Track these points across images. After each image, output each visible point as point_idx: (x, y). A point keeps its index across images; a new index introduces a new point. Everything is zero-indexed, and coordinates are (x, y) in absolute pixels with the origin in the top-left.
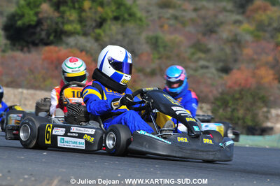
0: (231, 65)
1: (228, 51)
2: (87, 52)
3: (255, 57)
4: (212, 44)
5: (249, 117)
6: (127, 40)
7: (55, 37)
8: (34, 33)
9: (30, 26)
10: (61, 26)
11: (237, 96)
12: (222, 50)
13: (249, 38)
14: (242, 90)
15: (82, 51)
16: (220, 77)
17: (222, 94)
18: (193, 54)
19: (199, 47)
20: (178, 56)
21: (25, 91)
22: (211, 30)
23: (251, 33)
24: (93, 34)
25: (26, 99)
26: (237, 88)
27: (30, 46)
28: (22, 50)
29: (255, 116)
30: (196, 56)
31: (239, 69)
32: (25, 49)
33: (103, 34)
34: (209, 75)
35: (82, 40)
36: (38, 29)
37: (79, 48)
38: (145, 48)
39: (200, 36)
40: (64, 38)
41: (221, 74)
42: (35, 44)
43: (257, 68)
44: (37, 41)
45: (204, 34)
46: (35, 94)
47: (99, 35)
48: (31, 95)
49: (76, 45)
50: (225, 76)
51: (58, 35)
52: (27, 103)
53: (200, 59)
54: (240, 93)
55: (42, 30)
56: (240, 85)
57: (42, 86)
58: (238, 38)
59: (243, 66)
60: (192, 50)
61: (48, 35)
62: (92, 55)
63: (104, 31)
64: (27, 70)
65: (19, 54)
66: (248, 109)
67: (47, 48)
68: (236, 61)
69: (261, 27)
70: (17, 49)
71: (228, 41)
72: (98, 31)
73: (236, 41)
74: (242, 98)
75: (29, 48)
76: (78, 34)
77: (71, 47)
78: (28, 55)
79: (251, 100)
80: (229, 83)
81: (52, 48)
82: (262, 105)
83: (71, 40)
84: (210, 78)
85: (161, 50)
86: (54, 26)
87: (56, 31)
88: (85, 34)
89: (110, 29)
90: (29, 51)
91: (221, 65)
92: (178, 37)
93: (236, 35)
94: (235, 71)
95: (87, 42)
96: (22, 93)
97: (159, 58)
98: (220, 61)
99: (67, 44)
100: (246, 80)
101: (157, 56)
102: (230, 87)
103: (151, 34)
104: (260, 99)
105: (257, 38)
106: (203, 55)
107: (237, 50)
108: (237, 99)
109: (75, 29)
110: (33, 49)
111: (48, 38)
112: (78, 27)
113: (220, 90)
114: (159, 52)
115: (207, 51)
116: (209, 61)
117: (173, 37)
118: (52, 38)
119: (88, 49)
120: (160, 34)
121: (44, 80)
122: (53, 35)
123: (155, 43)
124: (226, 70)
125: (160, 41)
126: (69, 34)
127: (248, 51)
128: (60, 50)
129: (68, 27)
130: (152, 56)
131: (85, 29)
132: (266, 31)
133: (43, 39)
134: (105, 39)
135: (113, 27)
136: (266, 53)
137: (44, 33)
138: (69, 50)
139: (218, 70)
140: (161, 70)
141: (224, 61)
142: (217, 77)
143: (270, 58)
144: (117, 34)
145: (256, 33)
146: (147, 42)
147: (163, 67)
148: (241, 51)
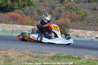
0: (59, 18)
1: (58, 14)
2: (20, 14)
3: (65, 15)
4: (53, 12)
5: (63, 31)
6: (31, 11)
7: (12, 10)
8: (6, 9)
9: (5, 7)
10: (13, 7)
11: (60, 26)
12: (56, 13)
13: (63, 10)
14: (62, 24)
15: (19, 14)
16: (56, 21)
19: (50, 13)
22: (53, 8)
24: (22, 9)
26: (60, 24)
28: (3, 13)
29: (65, 31)
31: (61, 19)
34: (53, 20)
35: (19, 11)
36: (7, 8)
37: (18, 13)
38: (36, 13)
39: (50, 10)
40: (14, 10)
41: (56, 20)
42: (6, 12)
43: (65, 18)
44: (7, 11)
45: (52, 9)
46: (6, 25)
47: (23, 9)
49: (17, 12)
50: (57, 20)
51: (12, 9)
52: (4, 27)
54: (61, 25)
55: (8, 8)
56: (61, 23)
57: (8, 23)
58: (61, 10)
59: (62, 18)
61: (10, 9)
62: (21, 15)
63: (25, 8)
64: (4, 19)
66: (63, 29)
67: (9, 13)
68: (60, 16)
69: (66, 7)
70: (1, 13)
72: (23, 8)
73: (60, 11)
74: (61, 26)
76: (18, 9)
77: (16, 12)
78: (4, 15)
79: (64, 27)
80: (58, 22)
81: (11, 13)
82: (67, 28)
83: (16, 11)
84: (53, 21)
85: (40, 13)
86: (11, 7)
87: (12, 8)
88: (20, 9)
89: (26, 8)
91: (56, 17)
92: (45, 10)
93: (60, 9)
94: (60, 19)
95: (20, 11)
96: (3, 25)
97: (40, 16)
98: (56, 16)
99: (15, 12)
100: (63, 21)
101: (39, 15)
102: (58, 23)
103: (38, 9)
104: (66, 26)
105: (65, 10)
107: (60, 13)
108: (60, 27)
109: (17, 8)
111: (10, 10)
112: (18, 7)
114: (40, 14)
116: (53, 16)
117: (43, 10)
118: (11, 10)
119: (20, 13)
120: (40, 9)
121: (9, 21)
122: (11, 9)
123: (39, 11)
124: (57, 19)
127: (63, 14)
128: (13, 13)
129: (15, 7)
130: (38, 15)
131: (19, 8)
132: (68, 9)
133: (8, 10)
134: (25, 10)
135: (27, 7)
136: (68, 14)
137: (9, 9)
138: (15, 13)
139: (55, 19)
140: (40, 19)
141: (57, 16)
142: (55, 21)
143: (69, 16)
144: (28, 9)
145: (65, 9)
146: (37, 11)
147: (41, 18)
148: (61, 14)
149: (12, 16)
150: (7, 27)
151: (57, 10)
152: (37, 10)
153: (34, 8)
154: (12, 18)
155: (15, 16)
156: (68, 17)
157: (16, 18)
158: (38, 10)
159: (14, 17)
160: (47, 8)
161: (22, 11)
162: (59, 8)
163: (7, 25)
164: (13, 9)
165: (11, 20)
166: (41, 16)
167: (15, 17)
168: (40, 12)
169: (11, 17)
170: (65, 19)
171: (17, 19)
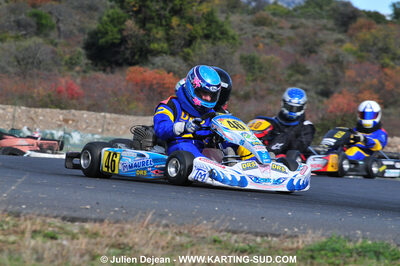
0: (332, 89)
1: (329, 73)
2: (175, 73)
3: (359, 79)
4: (311, 65)
6: (218, 60)
7: (140, 56)
8: (118, 53)
9: (113, 45)
10: (146, 44)
11: (339, 122)
12: (322, 71)
13: (351, 59)
14: (344, 115)
15: (169, 73)
16: (320, 101)
17: (322, 119)
18: (291, 76)
19: (297, 69)
20: (274, 77)
21: (108, 115)
22: (310, 50)
23: (354, 53)
24: (181, 54)
25: (109, 124)
26: (338, 114)
27: (114, 66)
28: (104, 71)
30: (294, 79)
31: (340, 93)
32: (108, 69)
33: (192, 54)
35: (169, 60)
36: (123, 48)
37: (166, 69)
38: (239, 69)
39: (298, 57)
40: (150, 58)
41: (320, 98)
42: (119, 65)
43: (360, 92)
44: (121, 61)
45: (303, 54)
46: (118, 119)
47: (188, 54)
48: (114, 119)
49: (163, 65)
50: (325, 100)
51: (142, 55)
52: (110, 128)
53: (298, 81)
54: (342, 119)
55: (127, 49)
56: (342, 110)
57: (126, 109)
58: (341, 59)
59: (345, 90)
60: (290, 72)
61: (133, 54)
62: (179, 76)
63: (193, 50)
64: (110, 92)
65: (101, 75)
67: (132, 69)
68: (337, 83)
69: (365, 47)
70: (100, 70)
71: (329, 62)
72: (186, 50)
73: (337, 62)
75: (112, 68)
76: (166, 53)
77: (158, 67)
78: (111, 76)
80: (330, 108)
81: (136, 68)
83: (158, 60)
85: (257, 71)
86: (139, 45)
87: (141, 50)
88: (173, 54)
89: (200, 48)
90: (112, 72)
91: (321, 87)
92: (275, 58)
93: (337, 56)
94: (336, 95)
95: (175, 61)
96: (105, 117)
97: (254, 80)
98: (319, 83)
99: (153, 64)
100: (349, 105)
101: (250, 78)
102: (331, 112)
103: (245, 54)
105: (361, 59)
106: (301, 77)
107: (338, 71)
109: (162, 48)
110: (117, 70)
111: (133, 57)
112: (165, 46)
113: (321, 116)
114: (253, 74)
115: (306, 72)
116: (307, 84)
117: (269, 57)
118: (136, 57)
119: (176, 69)
120: (256, 54)
121: (129, 103)
122: (138, 54)
123: (250, 63)
124: (326, 94)
125: (256, 61)
126: (156, 53)
127: (350, 73)
128: (145, 71)
129: (154, 46)
130: (245, 78)
131: (172, 48)
132: (370, 51)
133: (128, 59)
134: (194, 59)
135: (203, 46)
136: (371, 75)
137: (128, 52)
138: (156, 70)
139: (317, 93)
140: (256, 93)
141: (324, 84)
142: (316, 101)
143: (375, 81)
144: (207, 53)
145: (360, 53)
146: (241, 63)
147: (258, 89)
148: (344, 72)
149: (144, 81)
150: (123, 127)
151: (325, 56)
152: (243, 59)
153: (230, 50)
154: (142, 91)
155: (155, 82)
156: (371, 86)
157: (159, 90)
158: (246, 59)
159: (151, 87)
160: (284, 48)
161: (181, 61)
162: (332, 51)
163: (122, 116)
164: (146, 54)
165: (138, 99)
166: (259, 82)
167: (155, 87)
168: (256, 66)
169: (137, 84)
170: (359, 95)
171: (160, 93)
